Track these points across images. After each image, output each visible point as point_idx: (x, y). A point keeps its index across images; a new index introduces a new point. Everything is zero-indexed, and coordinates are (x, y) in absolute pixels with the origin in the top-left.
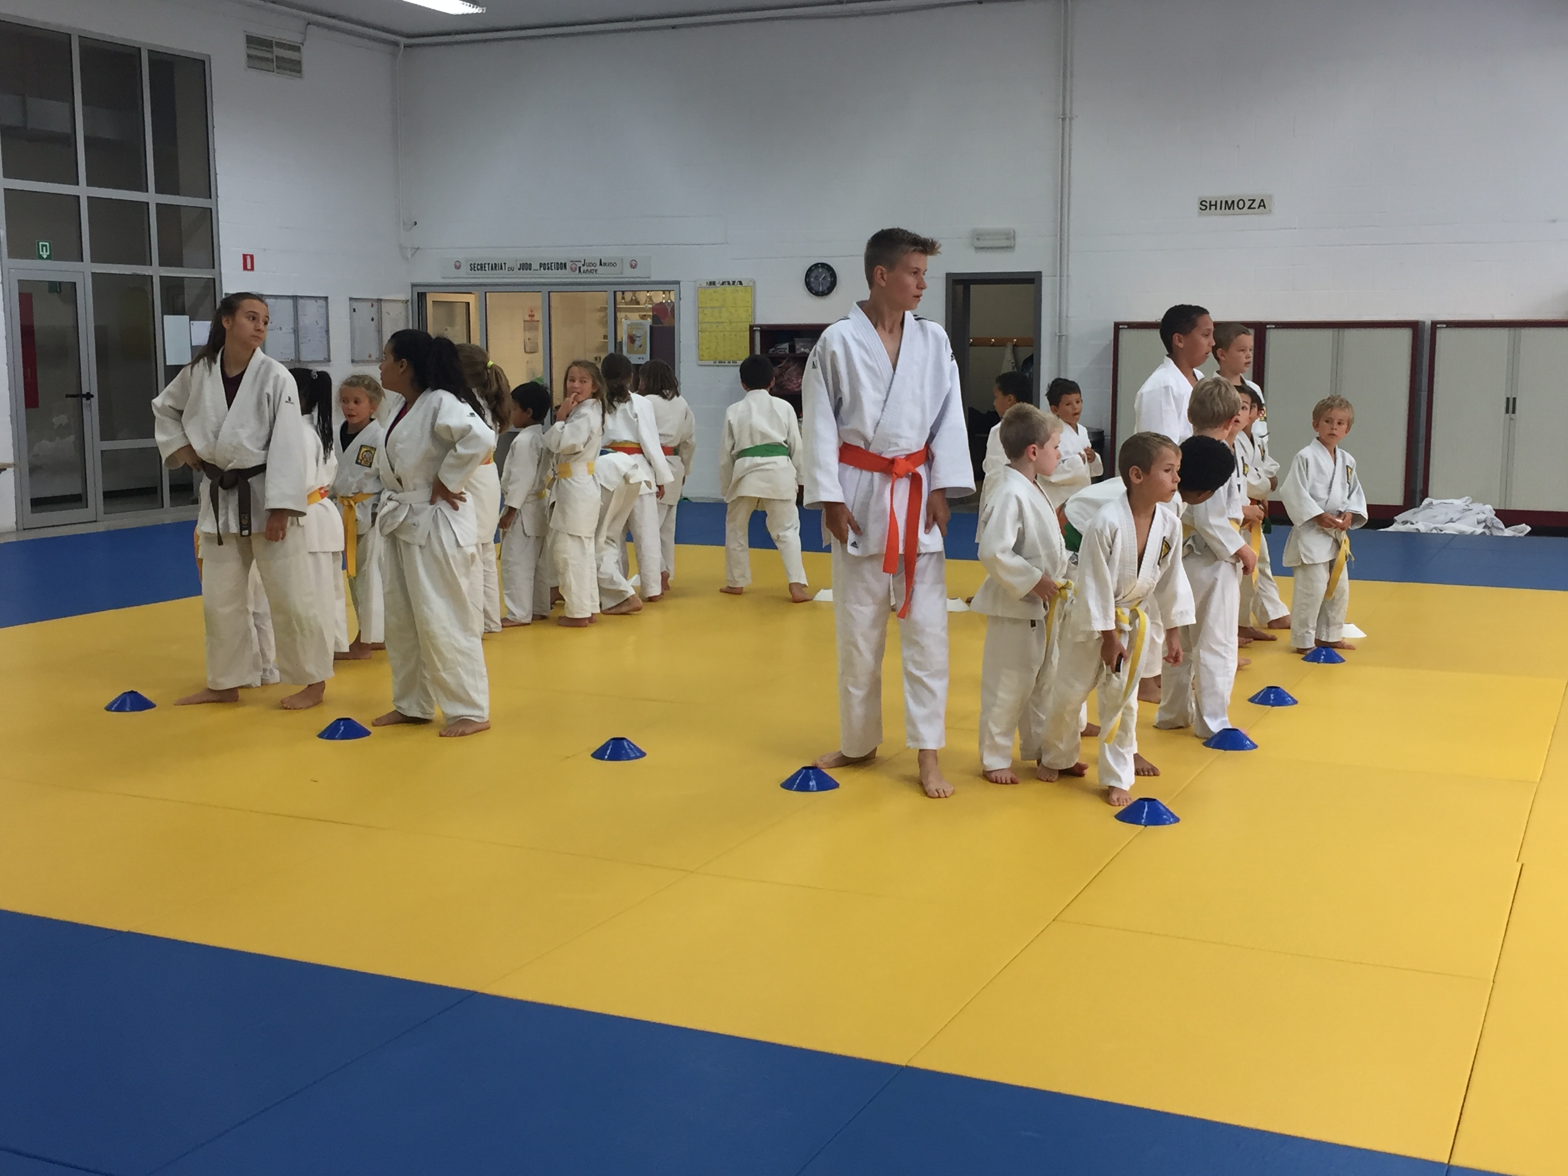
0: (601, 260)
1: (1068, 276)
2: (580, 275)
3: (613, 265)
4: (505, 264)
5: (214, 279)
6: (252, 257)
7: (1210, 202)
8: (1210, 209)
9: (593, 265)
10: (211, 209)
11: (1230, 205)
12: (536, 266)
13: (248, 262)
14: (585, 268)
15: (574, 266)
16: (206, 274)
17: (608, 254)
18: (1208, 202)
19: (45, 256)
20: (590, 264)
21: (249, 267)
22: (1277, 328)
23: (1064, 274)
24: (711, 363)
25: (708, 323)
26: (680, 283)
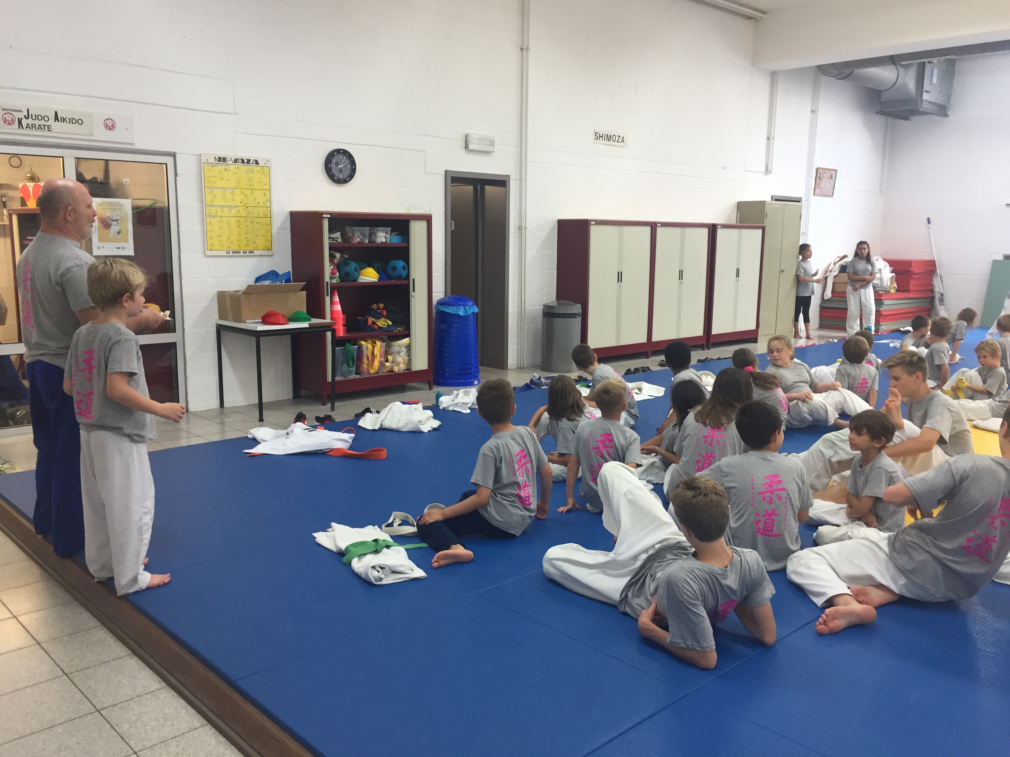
0: (56, 113)
1: (526, 180)
2: (21, 131)
3: (79, 122)
7: (600, 134)
8: (599, 139)
9: (43, 118)
11: (609, 138)
14: (30, 121)
17: (66, 106)
20: (37, 117)
22: (661, 226)
23: (523, 178)
24: (224, 253)
25: (218, 206)
26: (178, 156)
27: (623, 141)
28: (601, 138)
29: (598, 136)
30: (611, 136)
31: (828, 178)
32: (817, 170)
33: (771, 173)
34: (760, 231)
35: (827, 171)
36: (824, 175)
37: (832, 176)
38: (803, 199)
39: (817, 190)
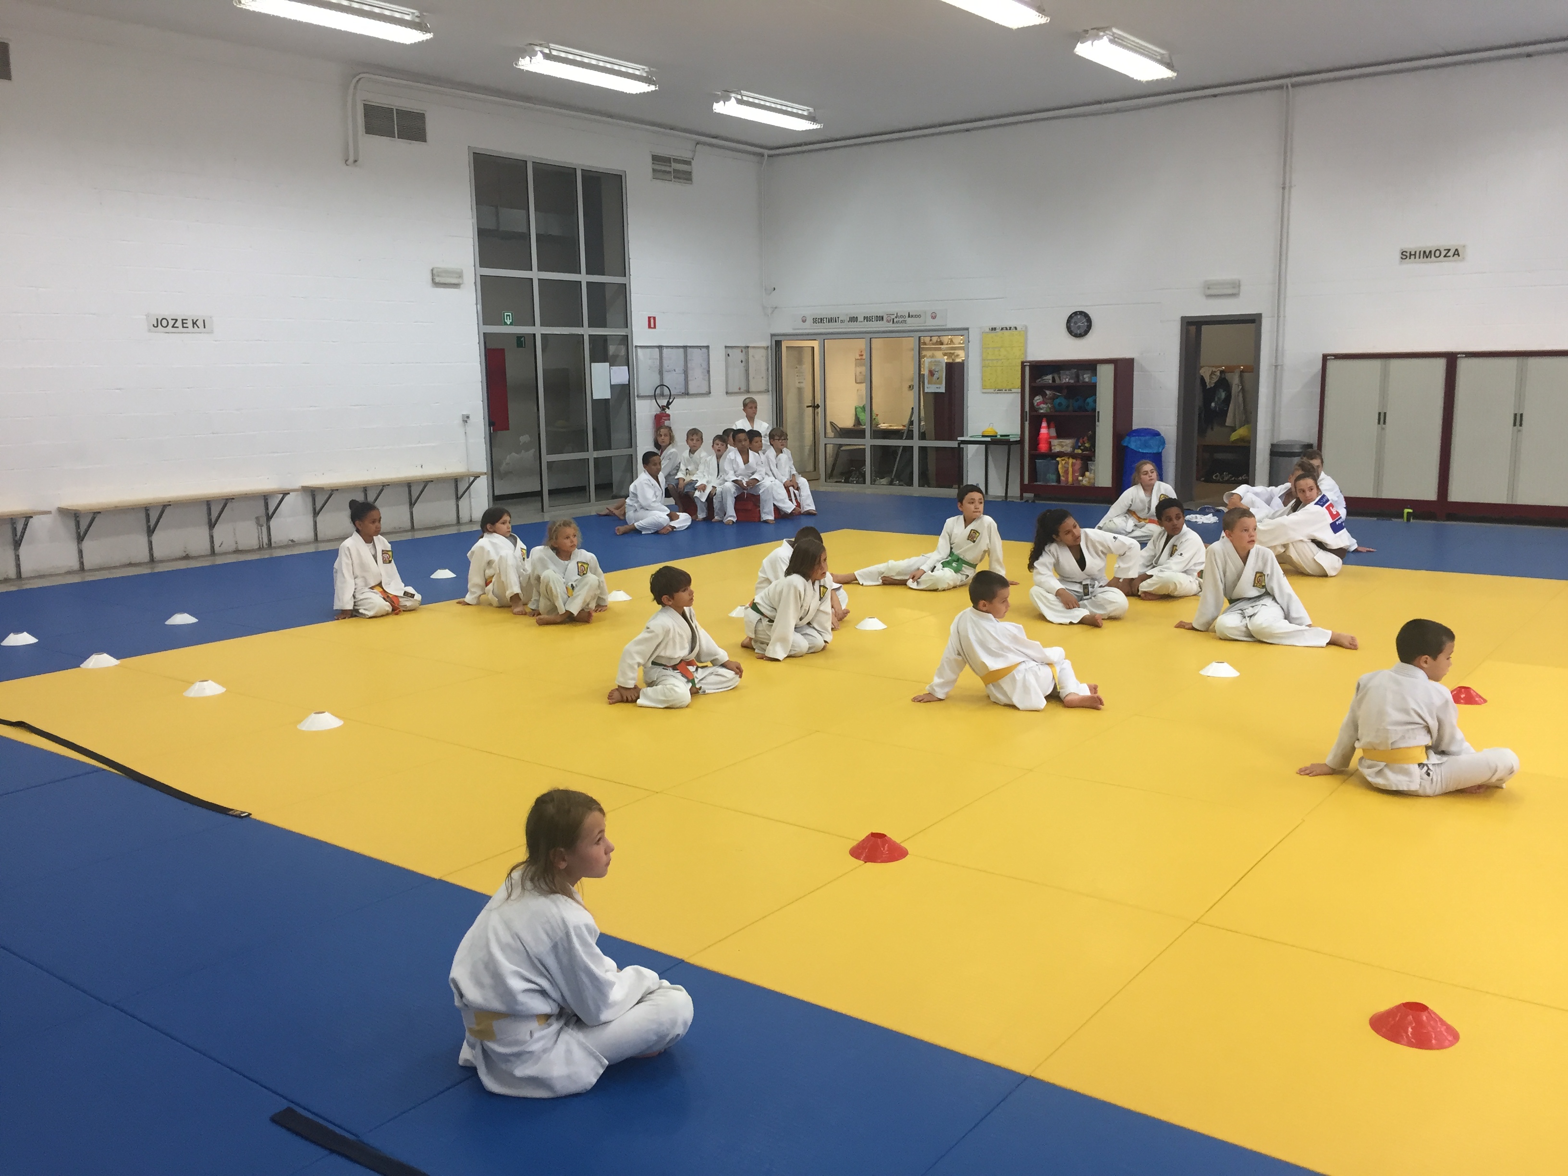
0: (909, 313)
1: (1284, 317)
2: (894, 325)
3: (919, 316)
4: (838, 318)
5: (627, 336)
6: (654, 318)
8: (1410, 258)
10: (625, 284)
11: (1427, 254)
12: (861, 319)
13: (652, 323)
14: (897, 319)
15: (889, 318)
16: (622, 332)
17: (913, 309)
18: (1409, 253)
19: (509, 323)
20: (902, 316)
21: (652, 325)
22: (1465, 357)
23: (1281, 315)
24: (992, 391)
25: (989, 360)
26: (970, 329)
27: (1458, 255)
28: (1412, 257)
29: (1406, 255)
30: (1430, 252)
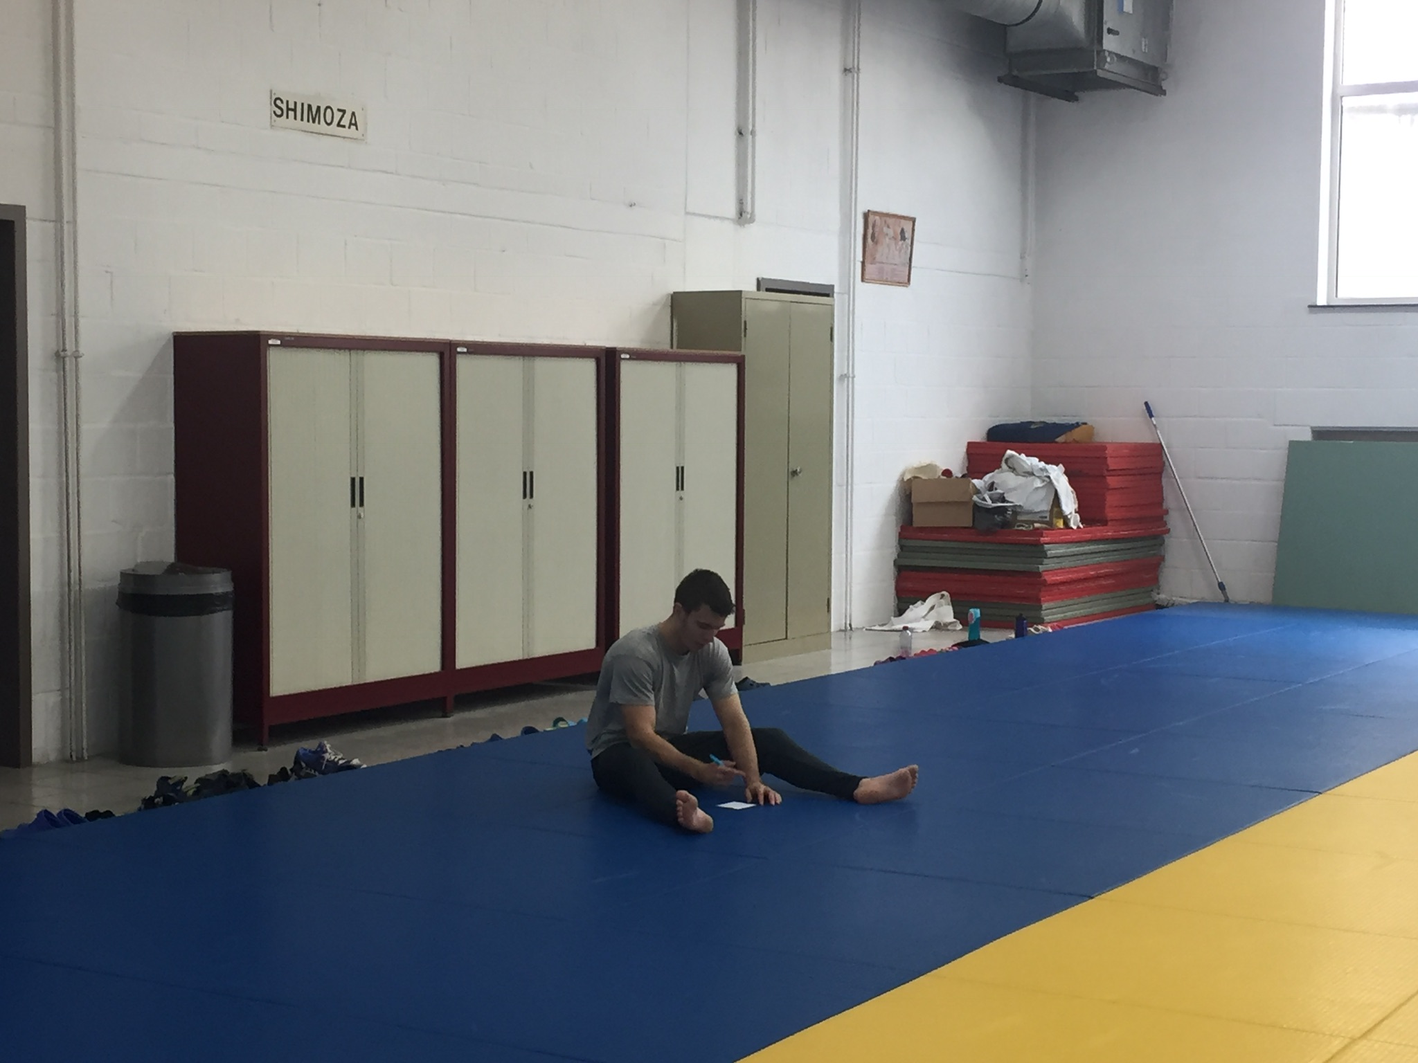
7: (287, 102)
8: (287, 117)
11: (314, 113)
18: (285, 102)
22: (468, 353)
23: (67, 216)
27: (355, 125)
28: (291, 114)
29: (282, 108)
30: (319, 108)
31: (894, 238)
32: (866, 216)
33: (752, 220)
34: (732, 370)
35: (891, 221)
36: (885, 229)
37: (902, 231)
38: (836, 290)
39: (869, 267)
